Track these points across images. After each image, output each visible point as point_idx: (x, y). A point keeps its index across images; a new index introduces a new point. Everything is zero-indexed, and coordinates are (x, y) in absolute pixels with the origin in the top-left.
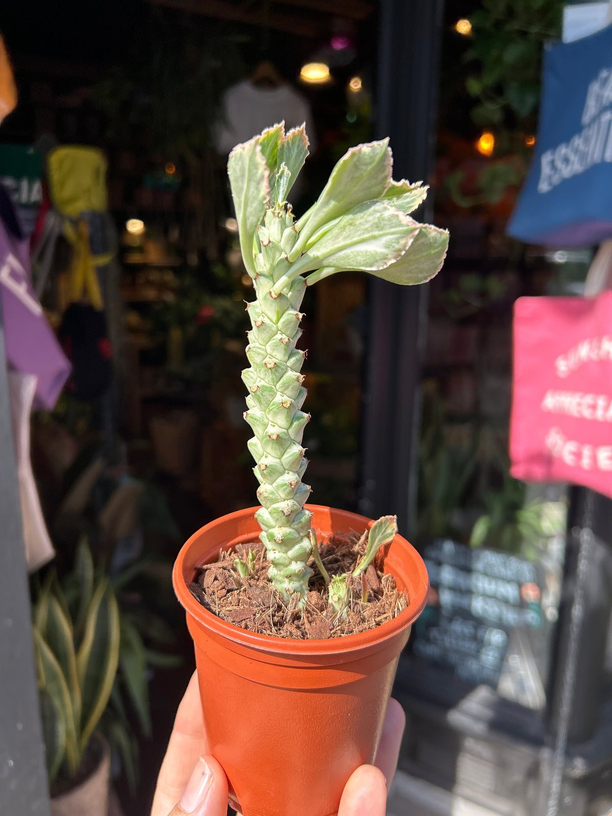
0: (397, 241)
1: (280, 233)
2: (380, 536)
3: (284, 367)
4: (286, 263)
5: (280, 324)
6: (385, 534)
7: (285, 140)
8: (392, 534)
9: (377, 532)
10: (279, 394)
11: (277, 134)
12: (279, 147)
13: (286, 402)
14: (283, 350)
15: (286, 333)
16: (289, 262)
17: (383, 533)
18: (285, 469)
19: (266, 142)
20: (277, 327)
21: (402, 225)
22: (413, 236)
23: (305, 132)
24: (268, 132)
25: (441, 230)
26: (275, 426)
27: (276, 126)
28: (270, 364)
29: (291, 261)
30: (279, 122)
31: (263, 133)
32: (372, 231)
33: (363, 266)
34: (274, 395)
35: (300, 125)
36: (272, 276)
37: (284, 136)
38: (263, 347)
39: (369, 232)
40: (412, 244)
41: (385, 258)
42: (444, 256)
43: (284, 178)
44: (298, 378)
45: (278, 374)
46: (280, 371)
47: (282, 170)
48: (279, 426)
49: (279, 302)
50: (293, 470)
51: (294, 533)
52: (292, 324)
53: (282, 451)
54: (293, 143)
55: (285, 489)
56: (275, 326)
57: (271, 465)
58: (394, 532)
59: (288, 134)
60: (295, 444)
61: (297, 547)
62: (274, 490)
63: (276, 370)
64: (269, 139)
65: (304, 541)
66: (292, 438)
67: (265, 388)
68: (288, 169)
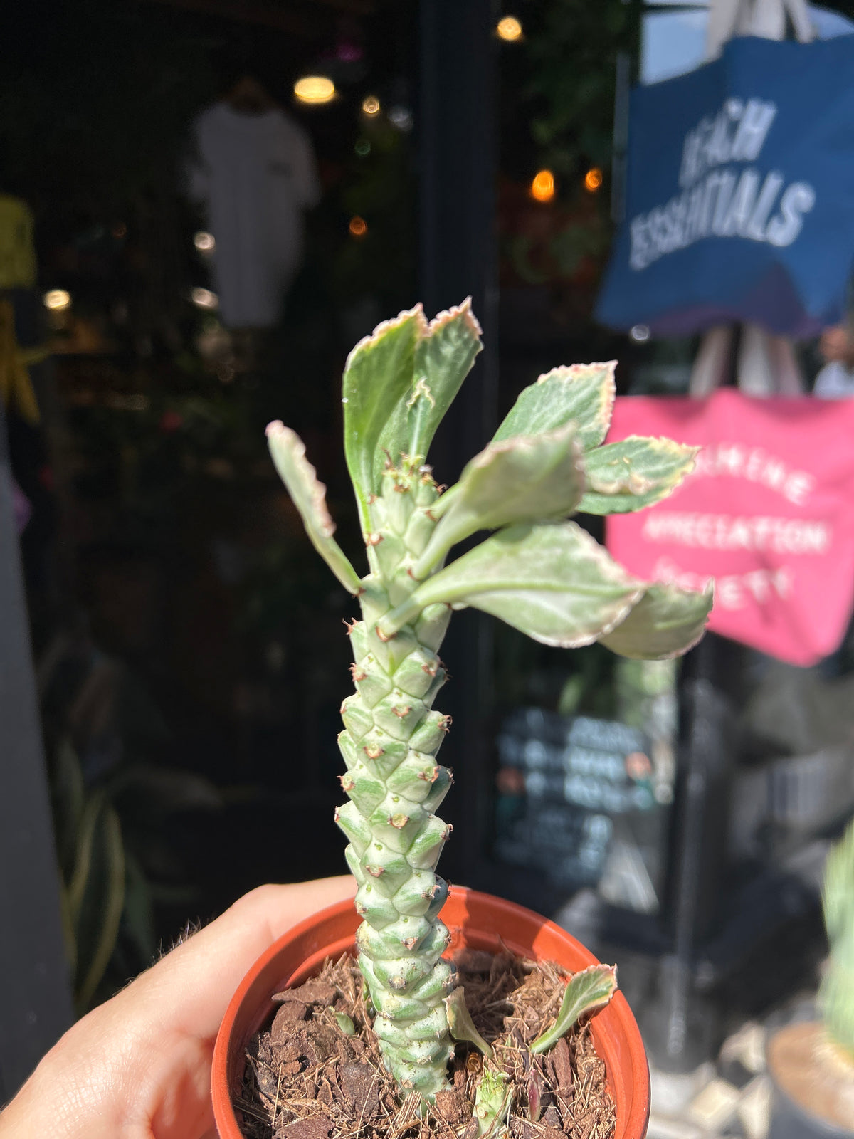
0: (593, 609)
1: (402, 519)
2: (585, 995)
3: (400, 754)
4: (409, 577)
5: (396, 678)
6: (593, 993)
7: (427, 334)
8: (607, 992)
9: (579, 988)
10: (390, 795)
11: (409, 326)
13: (400, 817)
14: (399, 725)
15: (410, 692)
16: (413, 577)
17: (591, 990)
18: (399, 914)
19: (386, 344)
20: (392, 682)
21: (603, 582)
22: (627, 604)
23: (471, 314)
24: (388, 328)
26: (380, 848)
27: (404, 315)
28: (374, 749)
29: (418, 577)
30: (409, 308)
31: (377, 331)
32: (548, 576)
34: (381, 798)
35: (458, 304)
36: (387, 595)
37: (425, 325)
38: (367, 711)
39: (541, 576)
43: (421, 408)
44: (424, 777)
45: (388, 766)
46: (393, 759)
47: (417, 393)
48: (390, 849)
49: (394, 647)
50: (417, 914)
51: (415, 1007)
52: (419, 680)
53: (394, 889)
54: (446, 336)
55: (398, 947)
56: (387, 680)
57: (374, 909)
58: (612, 990)
59: (434, 322)
60: (419, 875)
61: (421, 1024)
62: (381, 942)
63: (383, 760)
64: (392, 337)
65: (433, 1015)
66: (414, 866)
67: (364, 786)
68: (431, 392)
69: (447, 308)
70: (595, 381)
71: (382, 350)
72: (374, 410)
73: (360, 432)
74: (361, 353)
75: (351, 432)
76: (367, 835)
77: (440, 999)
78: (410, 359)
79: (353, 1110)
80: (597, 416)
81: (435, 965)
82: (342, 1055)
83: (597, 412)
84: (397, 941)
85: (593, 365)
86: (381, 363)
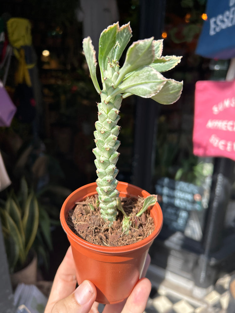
0: (156, 86)
1: (112, 74)
2: (149, 202)
3: (109, 133)
4: (112, 88)
5: (108, 115)
6: (151, 202)
7: (119, 30)
8: (154, 202)
9: (148, 200)
10: (106, 144)
11: (115, 28)
12: (117, 34)
13: (108, 148)
14: (109, 126)
15: (111, 118)
16: (114, 88)
18: (107, 174)
19: (110, 32)
21: (158, 79)
22: (163, 84)
23: (130, 26)
24: (111, 27)
25: (178, 82)
26: (103, 157)
27: (114, 24)
28: (102, 132)
29: (115, 88)
30: (116, 22)
31: (108, 28)
32: (146, 80)
33: (141, 95)
34: (104, 144)
35: (127, 23)
36: (107, 93)
37: (119, 28)
38: (101, 124)
39: (144, 80)
40: (163, 88)
41: (150, 93)
42: (181, 93)
43: (117, 48)
44: (114, 139)
45: (106, 136)
46: (107, 135)
47: (116, 44)
48: (105, 157)
49: (108, 106)
50: (111, 174)
51: (109, 199)
52: (114, 115)
53: (106, 167)
54: (124, 31)
55: (106, 182)
56: (106, 115)
57: (101, 172)
58: (156, 201)
59: (121, 27)
60: (112, 164)
61: (111, 204)
62: (102, 181)
63: (105, 134)
64: (111, 30)
65: (114, 202)
66: (111, 162)
67: (100, 141)
68: (120, 45)
69: (124, 24)
70: (159, 44)
71: (108, 33)
72: (106, 50)
73: (102, 55)
74: (104, 33)
75: (100, 55)
76: (100, 154)
77: (115, 198)
78: (115, 37)
79: (94, 224)
80: (159, 52)
81: (114, 189)
82: (91, 214)
83: (159, 51)
84: (106, 180)
85: (158, 40)
86: (108, 37)
